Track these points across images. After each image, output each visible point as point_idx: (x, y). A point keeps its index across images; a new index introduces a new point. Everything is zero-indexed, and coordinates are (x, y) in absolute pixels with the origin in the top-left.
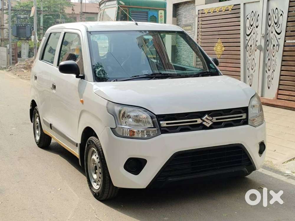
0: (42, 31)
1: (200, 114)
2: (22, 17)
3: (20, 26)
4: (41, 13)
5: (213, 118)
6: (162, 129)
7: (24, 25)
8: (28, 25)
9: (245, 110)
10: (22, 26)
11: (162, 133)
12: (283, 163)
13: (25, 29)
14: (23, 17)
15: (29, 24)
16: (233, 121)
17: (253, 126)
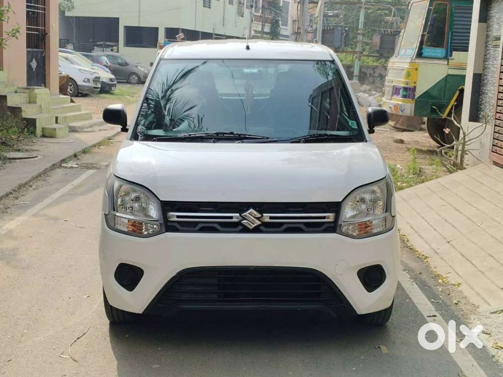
0: (361, 36)
1: (241, 207)
2: (330, 14)
3: (326, 29)
4: (361, 7)
5: (262, 216)
6: (169, 224)
7: (332, 28)
8: (339, 28)
9: (335, 207)
10: (329, 28)
11: (167, 231)
12: (492, 313)
13: (334, 33)
14: (332, 14)
15: (340, 26)
16: (305, 224)
17: (348, 237)
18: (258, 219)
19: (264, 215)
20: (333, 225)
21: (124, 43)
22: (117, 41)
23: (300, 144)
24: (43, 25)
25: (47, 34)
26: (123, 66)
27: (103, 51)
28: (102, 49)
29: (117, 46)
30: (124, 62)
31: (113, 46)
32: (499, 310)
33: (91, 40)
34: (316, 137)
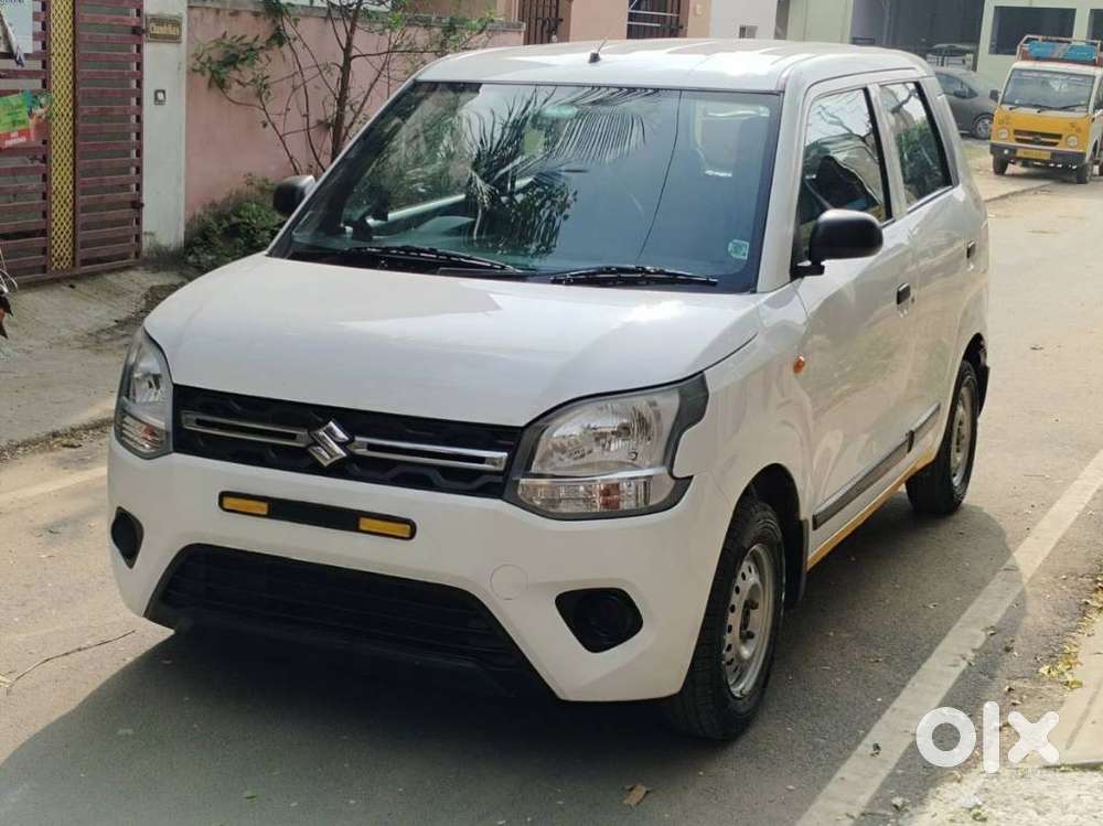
5: (352, 440)
6: (182, 436)
16: (444, 470)
17: (533, 512)
18: (342, 445)
19: (358, 439)
20: (500, 479)
21: (991, 46)
22: (975, 39)
23: (561, 286)
24: (675, 8)
25: (682, 27)
26: (964, 97)
27: (942, 65)
28: (940, 58)
29: (975, 53)
30: (967, 90)
31: (963, 52)
32: (1067, 763)
33: (923, 40)
34: (613, 272)
